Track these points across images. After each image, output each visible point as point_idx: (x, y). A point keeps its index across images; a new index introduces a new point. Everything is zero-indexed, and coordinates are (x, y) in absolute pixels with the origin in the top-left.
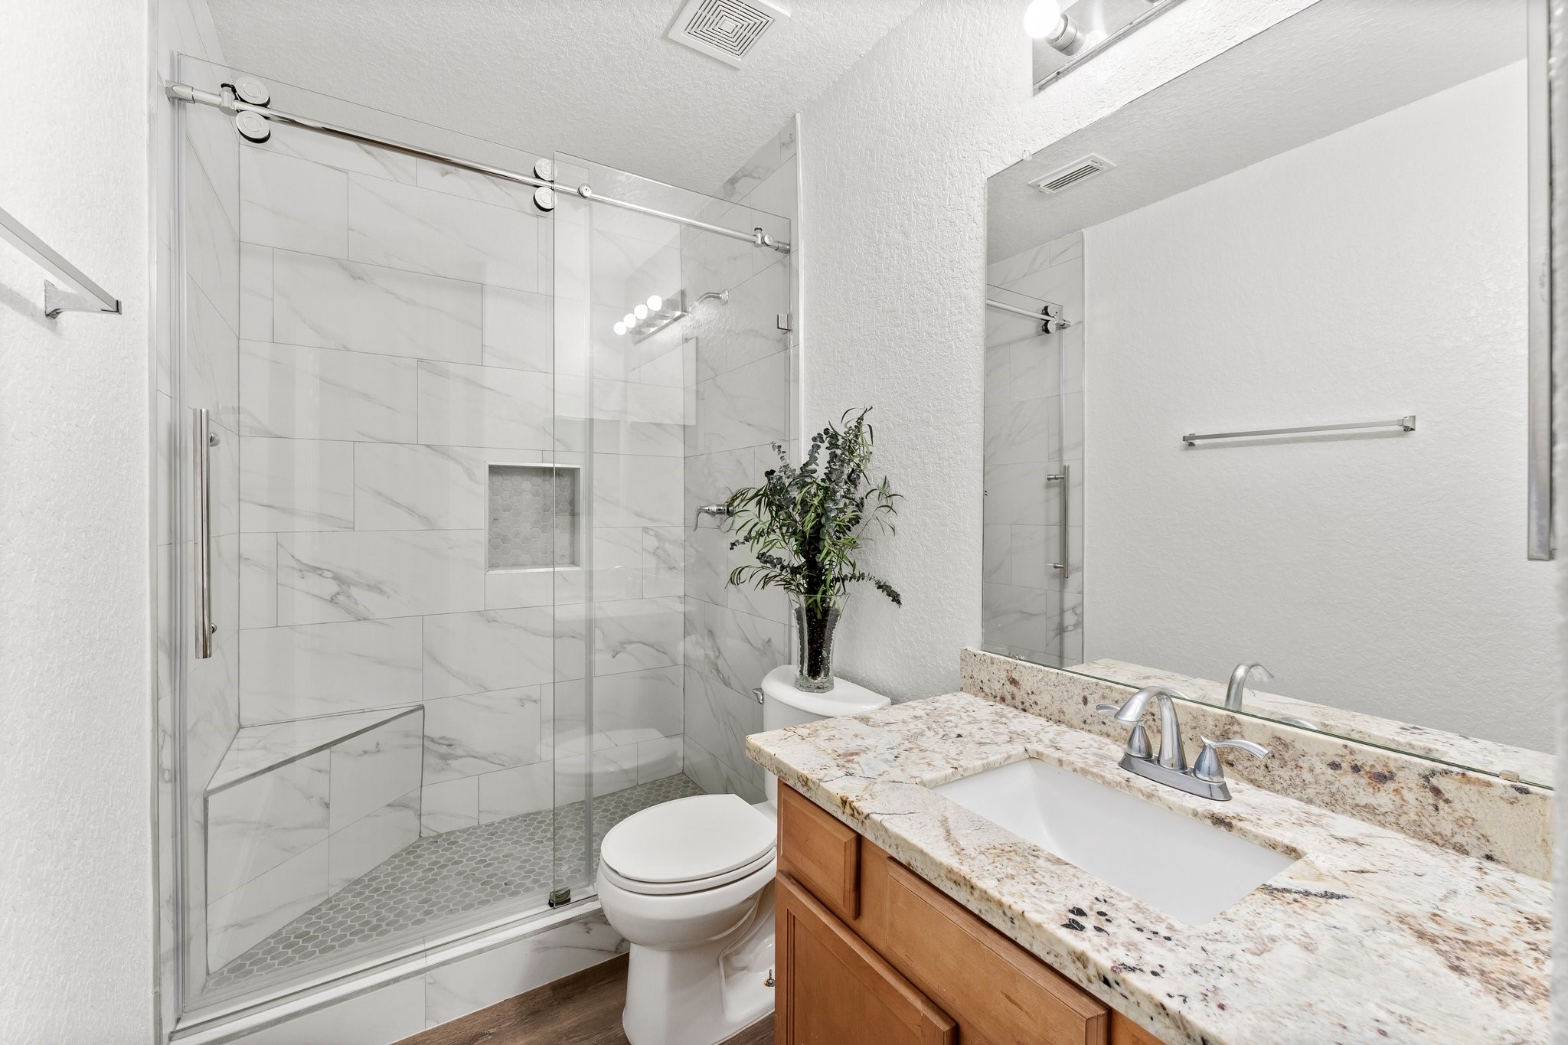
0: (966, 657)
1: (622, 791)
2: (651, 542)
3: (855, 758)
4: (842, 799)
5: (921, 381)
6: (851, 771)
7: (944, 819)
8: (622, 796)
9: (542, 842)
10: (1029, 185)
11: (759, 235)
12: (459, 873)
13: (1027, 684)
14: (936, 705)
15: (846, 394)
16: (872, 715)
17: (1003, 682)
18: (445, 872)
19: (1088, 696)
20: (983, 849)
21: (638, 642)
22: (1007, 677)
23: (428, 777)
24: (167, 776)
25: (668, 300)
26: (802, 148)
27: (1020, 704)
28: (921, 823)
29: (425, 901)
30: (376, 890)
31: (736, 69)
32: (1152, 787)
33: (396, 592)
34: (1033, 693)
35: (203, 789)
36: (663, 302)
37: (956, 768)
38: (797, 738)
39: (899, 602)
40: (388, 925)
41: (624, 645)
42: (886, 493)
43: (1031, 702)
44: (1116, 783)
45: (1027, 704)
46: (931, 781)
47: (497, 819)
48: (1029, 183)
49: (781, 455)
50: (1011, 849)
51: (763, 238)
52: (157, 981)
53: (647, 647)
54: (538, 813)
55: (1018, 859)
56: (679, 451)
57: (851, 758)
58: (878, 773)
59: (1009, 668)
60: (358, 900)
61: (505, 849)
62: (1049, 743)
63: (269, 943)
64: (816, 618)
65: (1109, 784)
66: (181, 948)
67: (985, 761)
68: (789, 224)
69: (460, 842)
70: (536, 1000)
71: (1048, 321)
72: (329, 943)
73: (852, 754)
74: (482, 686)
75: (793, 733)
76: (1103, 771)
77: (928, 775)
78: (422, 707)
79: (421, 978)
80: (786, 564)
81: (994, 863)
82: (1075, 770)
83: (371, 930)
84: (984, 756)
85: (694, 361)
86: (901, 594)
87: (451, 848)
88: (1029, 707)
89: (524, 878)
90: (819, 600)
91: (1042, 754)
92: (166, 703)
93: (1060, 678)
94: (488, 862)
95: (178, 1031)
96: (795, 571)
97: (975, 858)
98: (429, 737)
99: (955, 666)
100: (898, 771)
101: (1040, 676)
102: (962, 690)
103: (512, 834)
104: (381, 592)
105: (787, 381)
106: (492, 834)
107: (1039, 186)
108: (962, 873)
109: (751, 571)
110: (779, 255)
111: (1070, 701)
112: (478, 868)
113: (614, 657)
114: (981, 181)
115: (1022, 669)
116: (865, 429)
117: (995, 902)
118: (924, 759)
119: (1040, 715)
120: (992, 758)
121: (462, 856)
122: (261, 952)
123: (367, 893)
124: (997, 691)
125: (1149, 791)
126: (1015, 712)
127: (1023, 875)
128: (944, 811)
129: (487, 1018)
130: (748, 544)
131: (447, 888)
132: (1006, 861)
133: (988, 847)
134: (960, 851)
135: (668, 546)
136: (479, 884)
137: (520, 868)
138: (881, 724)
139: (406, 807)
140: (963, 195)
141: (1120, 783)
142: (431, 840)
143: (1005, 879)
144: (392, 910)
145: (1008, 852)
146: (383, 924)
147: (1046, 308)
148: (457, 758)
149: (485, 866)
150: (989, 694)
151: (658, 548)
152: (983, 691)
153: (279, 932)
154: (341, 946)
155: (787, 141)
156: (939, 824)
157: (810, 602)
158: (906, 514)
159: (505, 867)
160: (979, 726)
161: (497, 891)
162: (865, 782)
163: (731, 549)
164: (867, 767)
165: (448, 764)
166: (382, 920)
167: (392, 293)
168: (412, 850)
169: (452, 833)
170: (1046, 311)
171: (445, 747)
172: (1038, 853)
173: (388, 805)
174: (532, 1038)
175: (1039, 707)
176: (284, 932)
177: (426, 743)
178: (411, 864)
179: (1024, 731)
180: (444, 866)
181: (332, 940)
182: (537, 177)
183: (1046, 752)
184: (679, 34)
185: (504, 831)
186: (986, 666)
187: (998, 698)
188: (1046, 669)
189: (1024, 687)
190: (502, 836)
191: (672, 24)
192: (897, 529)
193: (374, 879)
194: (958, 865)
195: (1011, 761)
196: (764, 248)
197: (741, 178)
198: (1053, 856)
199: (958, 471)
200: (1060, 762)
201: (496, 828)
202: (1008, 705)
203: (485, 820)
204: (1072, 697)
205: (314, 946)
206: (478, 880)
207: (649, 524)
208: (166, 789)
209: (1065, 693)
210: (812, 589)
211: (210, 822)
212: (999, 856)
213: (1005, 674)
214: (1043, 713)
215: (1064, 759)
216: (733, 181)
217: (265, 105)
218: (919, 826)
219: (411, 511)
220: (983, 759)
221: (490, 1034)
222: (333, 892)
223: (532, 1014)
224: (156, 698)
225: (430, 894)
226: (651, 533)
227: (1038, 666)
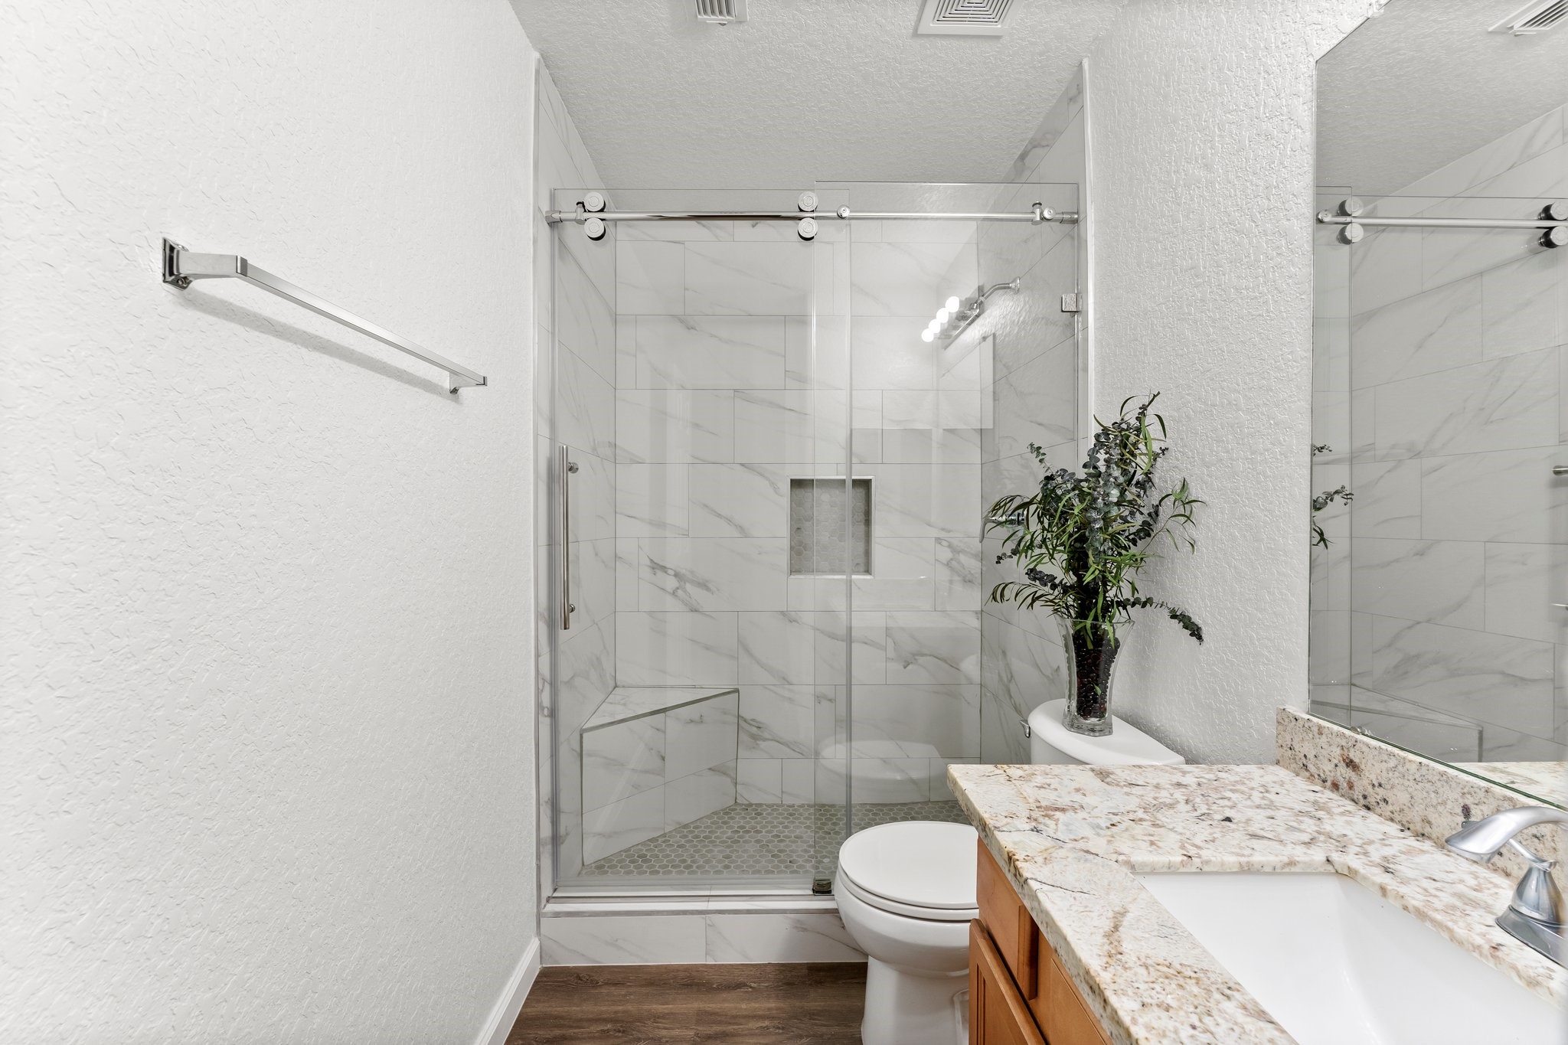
0: (1285, 719)
1: (913, 803)
2: (945, 554)
3: (1058, 814)
4: (1008, 853)
5: (1228, 352)
6: (1040, 827)
7: (1122, 911)
8: (912, 809)
9: (830, 833)
10: (1491, 32)
11: (1038, 211)
12: (758, 841)
13: (1373, 771)
14: (1222, 775)
15: (1139, 379)
16: (1118, 772)
17: (1336, 762)
18: (747, 837)
19: (1472, 807)
20: (1149, 962)
21: (930, 655)
22: (1342, 755)
23: (742, 753)
24: (546, 712)
25: (966, 299)
26: (1091, 98)
27: (1361, 797)
28: (1086, 907)
29: (727, 857)
30: (697, 837)
31: (998, 37)
32: (1541, 971)
33: (718, 590)
34: (1380, 785)
35: (579, 728)
36: (961, 302)
37: (1190, 857)
38: (1003, 778)
39: (1200, 638)
40: (697, 867)
41: (916, 657)
42: (1185, 500)
43: (1379, 797)
44: (1473, 945)
45: (1372, 800)
46: (1144, 864)
47: (797, 802)
48: (1490, 29)
49: (1040, 457)
50: (1193, 975)
51: (1041, 213)
52: (538, 858)
53: (940, 662)
54: (833, 806)
55: (1196, 990)
56: (976, 457)
57: (1052, 813)
58: (1073, 837)
59: (1344, 744)
60: (683, 842)
61: (798, 831)
62: (1379, 861)
63: (621, 855)
64: (1087, 648)
65: (1461, 943)
66: (556, 840)
67: (1243, 860)
68: (1077, 188)
69: (764, 815)
70: (793, 973)
71: (1551, 228)
72: (657, 868)
73: (1057, 809)
74: (784, 679)
75: (1002, 772)
76: (1455, 922)
77: (1142, 855)
78: (737, 691)
79: (703, 918)
80: (1057, 581)
81: (1153, 982)
82: (1405, 908)
83: (685, 867)
84: (1247, 852)
85: (992, 360)
86: (1203, 628)
87: (756, 818)
88: (1375, 804)
89: (807, 861)
90: (1088, 626)
91: (1356, 872)
92: (545, 659)
93: (1424, 771)
94: (782, 838)
95: (554, 897)
96: (1066, 590)
97: (1130, 968)
98: (742, 717)
99: (1271, 730)
100: (1103, 841)
101: (1392, 763)
102: (1278, 762)
103: (806, 818)
104: (708, 589)
105: (1076, 370)
106: (791, 815)
107: (1512, 27)
108: (1097, 979)
109: (1016, 588)
110: (1067, 227)
111: (1440, 808)
112: (773, 841)
113: (905, 667)
114: (1307, 68)
115: (1365, 749)
116: (1150, 419)
117: (1123, 1028)
118: (1150, 835)
119: (1392, 820)
120: (1257, 858)
121: (762, 827)
122: (616, 860)
123: (690, 838)
124: (1328, 773)
125: (1532, 975)
126: (1350, 806)
127: (1186, 1012)
128: (1130, 903)
129: (752, 973)
130: (1016, 558)
131: (745, 851)
132: (1174, 986)
133: (1161, 961)
134: (1114, 955)
135: (962, 558)
136: (770, 855)
137: (806, 851)
138: (1122, 784)
139: (724, 774)
140: (1283, 95)
141: (1479, 947)
142: (744, 807)
143: (1156, 1009)
144: (703, 856)
145: (1185, 977)
146: (695, 866)
147: (1547, 209)
148: (765, 740)
149: (778, 841)
150: (1316, 776)
151: (952, 559)
152: (1307, 770)
153: (629, 850)
154: (664, 873)
155: (1074, 94)
156: (1110, 914)
157: (1078, 627)
158: (1208, 525)
159: (794, 846)
160: (1270, 813)
161: (783, 866)
162: (1049, 843)
163: (997, 562)
164: (1065, 828)
165: (757, 744)
166: (694, 862)
167: (716, 337)
168: (727, 811)
169: (760, 805)
170: (1547, 213)
171: (755, 729)
172: (1235, 993)
173: (710, 769)
174: (782, 1005)
175: (1390, 808)
176: (632, 850)
177: (741, 722)
178: (725, 823)
179: (1345, 835)
180: (748, 832)
181: (660, 867)
182: (801, 210)
183: (1362, 871)
184: (930, 25)
185: (801, 815)
186: (1311, 736)
187: (1329, 784)
188: (1402, 753)
189: (1367, 774)
190: (798, 819)
191: (919, 19)
192: (1199, 545)
193: (696, 827)
194: (1098, 968)
195: (1293, 869)
196: (1045, 223)
197: (1030, 151)
198: (1256, 1003)
199: (1277, 467)
200: (1383, 890)
201: (796, 810)
202: (1343, 796)
203: (788, 801)
204: (1444, 803)
205: (647, 867)
206: (769, 851)
207: (943, 535)
208: (545, 722)
209: (1433, 795)
210: (1082, 614)
211: (584, 753)
212: (1167, 978)
213: (1338, 751)
214: (1397, 817)
215: (1389, 888)
216: (1023, 157)
217: (602, 210)
218: (1082, 909)
219: (729, 521)
220: (1243, 855)
221: (751, 987)
222: (668, 829)
223: (788, 984)
224: (538, 655)
225: (732, 852)
226: (945, 543)
227: (1390, 748)
